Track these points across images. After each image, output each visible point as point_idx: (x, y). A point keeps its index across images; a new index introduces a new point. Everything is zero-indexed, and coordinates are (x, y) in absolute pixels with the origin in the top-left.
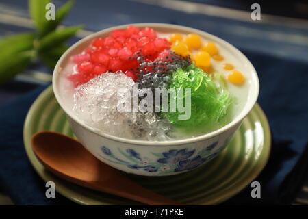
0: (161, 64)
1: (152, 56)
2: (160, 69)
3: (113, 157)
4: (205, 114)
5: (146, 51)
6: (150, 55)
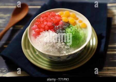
0: (61, 26)
1: (57, 23)
4: (78, 41)
5: (55, 22)
6: (56, 23)
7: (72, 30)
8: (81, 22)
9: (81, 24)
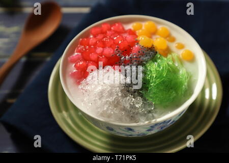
0: (136, 57)
2: (136, 61)
3: (115, 131)
4: (174, 92)
5: (122, 48)
6: (126, 50)
7: (160, 68)
8: (181, 47)
9: (181, 53)
